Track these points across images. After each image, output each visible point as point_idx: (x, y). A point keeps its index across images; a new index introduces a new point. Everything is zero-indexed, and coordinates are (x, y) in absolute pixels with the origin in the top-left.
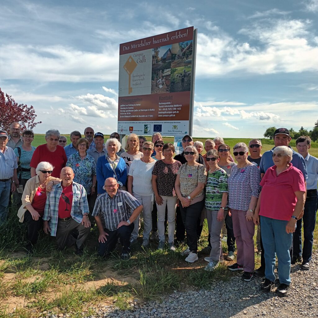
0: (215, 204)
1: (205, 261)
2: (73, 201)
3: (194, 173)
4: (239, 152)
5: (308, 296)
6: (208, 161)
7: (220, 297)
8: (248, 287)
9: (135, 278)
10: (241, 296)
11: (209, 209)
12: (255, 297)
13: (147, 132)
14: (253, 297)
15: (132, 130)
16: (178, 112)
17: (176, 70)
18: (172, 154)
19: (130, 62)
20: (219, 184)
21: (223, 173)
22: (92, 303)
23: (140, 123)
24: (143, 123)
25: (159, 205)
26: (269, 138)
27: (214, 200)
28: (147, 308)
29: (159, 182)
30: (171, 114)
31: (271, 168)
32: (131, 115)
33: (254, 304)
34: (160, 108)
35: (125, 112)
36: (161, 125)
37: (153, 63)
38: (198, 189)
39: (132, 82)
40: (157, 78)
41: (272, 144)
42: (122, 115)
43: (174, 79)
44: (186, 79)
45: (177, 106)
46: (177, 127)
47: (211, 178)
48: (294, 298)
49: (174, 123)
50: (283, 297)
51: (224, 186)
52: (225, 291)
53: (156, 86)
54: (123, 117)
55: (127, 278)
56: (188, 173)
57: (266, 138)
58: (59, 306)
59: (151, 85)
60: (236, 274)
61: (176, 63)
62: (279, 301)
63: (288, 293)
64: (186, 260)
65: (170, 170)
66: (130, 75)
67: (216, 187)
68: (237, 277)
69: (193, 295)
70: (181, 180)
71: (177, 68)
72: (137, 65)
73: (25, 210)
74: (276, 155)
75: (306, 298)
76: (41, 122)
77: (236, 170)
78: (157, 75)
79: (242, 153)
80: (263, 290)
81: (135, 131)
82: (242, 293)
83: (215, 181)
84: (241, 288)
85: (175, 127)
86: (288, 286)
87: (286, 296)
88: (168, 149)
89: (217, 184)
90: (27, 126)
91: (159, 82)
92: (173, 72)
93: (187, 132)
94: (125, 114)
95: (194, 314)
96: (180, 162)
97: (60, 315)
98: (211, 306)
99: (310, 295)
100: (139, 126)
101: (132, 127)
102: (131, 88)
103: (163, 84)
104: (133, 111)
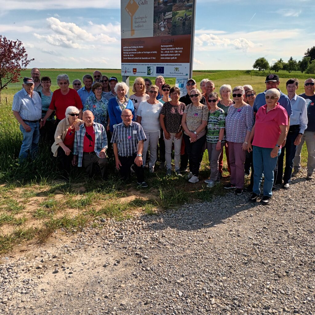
0: (216, 138)
1: (205, 183)
2: (96, 139)
3: (199, 112)
4: (237, 94)
5: (284, 204)
6: (209, 102)
7: (219, 206)
8: (240, 199)
9: (154, 195)
10: (234, 205)
11: (210, 143)
12: (245, 206)
13: (150, 74)
14: (243, 206)
15: (136, 72)
16: (179, 55)
17: (177, 13)
18: (177, 97)
19: (132, 3)
20: (219, 121)
21: (222, 112)
22: (128, 211)
23: (143, 65)
24: (145, 65)
25: (167, 139)
26: (258, 69)
27: (215, 135)
28: (167, 214)
29: (167, 121)
30: (172, 57)
31: (263, 107)
32: (134, 57)
33: (244, 210)
34: (162, 51)
35: (128, 54)
36: (163, 67)
37: (155, 6)
38: (203, 126)
39: (134, 24)
40: (159, 20)
41: (261, 76)
42: (125, 57)
43: (175, 22)
44: (187, 23)
45: (179, 48)
46: (179, 69)
47: (212, 117)
48: (274, 206)
49: (176, 65)
50: (266, 205)
51: (222, 123)
52: (222, 202)
53: (158, 28)
54: (126, 58)
55: (148, 195)
56: (194, 112)
57: (255, 69)
58: (105, 213)
59: (153, 28)
60: (229, 191)
61: (177, 6)
62: (263, 208)
63: (269, 203)
64: (190, 181)
65: (176, 111)
66: (132, 17)
67: (216, 124)
68: (231, 193)
69: (199, 205)
70: (188, 118)
71: (178, 12)
72: (138, 7)
73: (58, 146)
74: (270, 97)
75: (283, 205)
76: (34, 59)
77: (234, 109)
78: (159, 17)
79: (240, 95)
80: (250, 201)
81: (139, 72)
82: (235, 203)
83: (216, 119)
84: (234, 200)
85: (177, 69)
86: (270, 198)
87: (268, 205)
88: (174, 93)
89: (217, 122)
90: (21, 65)
91: (161, 24)
92: (174, 15)
93: (187, 74)
94: (128, 56)
95: (201, 217)
96: (184, 104)
97: (108, 219)
98: (214, 212)
99: (286, 203)
100: (142, 67)
101: (136, 69)
102: (134, 30)
103: (165, 27)
104: (136, 53)
